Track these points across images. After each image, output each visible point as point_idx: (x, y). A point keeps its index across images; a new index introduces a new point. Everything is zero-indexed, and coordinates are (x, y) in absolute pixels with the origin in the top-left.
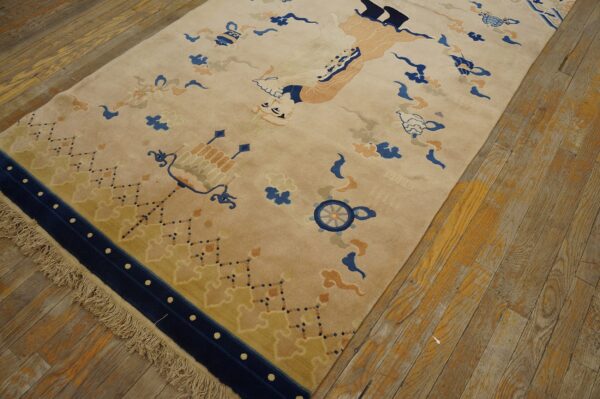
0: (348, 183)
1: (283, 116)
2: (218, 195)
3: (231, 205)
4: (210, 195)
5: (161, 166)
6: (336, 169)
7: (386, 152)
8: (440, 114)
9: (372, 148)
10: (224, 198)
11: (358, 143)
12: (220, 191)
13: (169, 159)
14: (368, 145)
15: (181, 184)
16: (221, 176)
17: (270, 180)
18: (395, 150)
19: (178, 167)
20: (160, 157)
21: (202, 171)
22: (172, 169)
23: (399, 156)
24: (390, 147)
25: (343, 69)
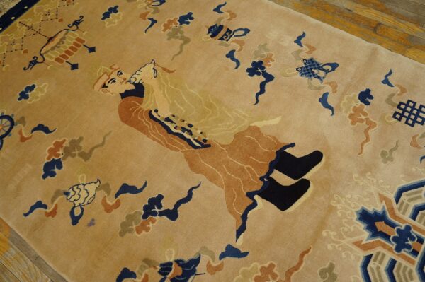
0: (26, 136)
1: (104, 86)
2: (37, 59)
3: (27, 68)
4: (38, 55)
5: (69, 26)
6: (41, 128)
7: (50, 168)
8: (92, 223)
9: (58, 155)
10: (34, 63)
11: (64, 145)
12: (40, 59)
13: (75, 27)
14: (61, 152)
15: (50, 39)
16: (51, 57)
17: (41, 86)
18: (53, 174)
19: (66, 34)
20: (77, 23)
21: (59, 47)
22: (65, 31)
23: (44, 177)
24: (56, 170)
25: (170, 131)
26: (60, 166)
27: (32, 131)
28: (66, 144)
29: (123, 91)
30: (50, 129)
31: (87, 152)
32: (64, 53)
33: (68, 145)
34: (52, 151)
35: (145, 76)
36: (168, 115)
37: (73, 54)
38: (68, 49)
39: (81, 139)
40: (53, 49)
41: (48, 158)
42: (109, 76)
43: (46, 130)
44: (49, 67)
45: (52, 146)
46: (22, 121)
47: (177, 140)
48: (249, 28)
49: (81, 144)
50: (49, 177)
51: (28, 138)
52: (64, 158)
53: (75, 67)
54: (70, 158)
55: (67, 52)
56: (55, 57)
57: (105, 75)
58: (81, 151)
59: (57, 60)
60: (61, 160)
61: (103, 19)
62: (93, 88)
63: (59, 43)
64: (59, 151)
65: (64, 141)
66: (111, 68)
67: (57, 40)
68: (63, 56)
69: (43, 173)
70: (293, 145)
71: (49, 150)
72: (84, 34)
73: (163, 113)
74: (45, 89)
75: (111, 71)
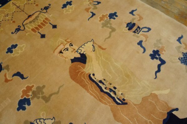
0: (9, 79)
1: (61, 52)
2: (20, 28)
3: (13, 32)
4: (21, 25)
5: (41, 9)
7: (23, 104)
9: (28, 96)
10: (18, 30)
11: (33, 89)
12: (22, 28)
13: (45, 11)
14: (30, 93)
15: (30, 16)
16: (29, 28)
17: (21, 46)
18: (24, 109)
19: (39, 14)
20: (46, 8)
21: (34, 22)
22: (39, 12)
23: (18, 109)
24: (26, 106)
25: (102, 90)
26: (29, 104)
27: (13, 76)
28: (34, 89)
29: (73, 58)
30: (25, 76)
31: (47, 96)
32: (37, 26)
33: (35, 90)
34: (25, 92)
35: (87, 49)
36: (101, 78)
37: (42, 28)
38: (40, 24)
39: (44, 86)
40: (31, 22)
41: (22, 97)
42: (64, 46)
43: (22, 77)
44: (27, 34)
45: (25, 89)
46: (7, 67)
47: (106, 97)
48: (151, 28)
49: (44, 90)
50: (21, 110)
51: (10, 80)
52: (32, 98)
53: (43, 36)
54: (35, 99)
55: (39, 26)
56: (31, 28)
57: (62, 45)
58: (43, 95)
59: (33, 30)
60: (30, 99)
61: (63, 8)
62: (54, 52)
63: (34, 19)
64: (29, 92)
65: (33, 86)
66: (66, 41)
67: (34, 17)
68: (36, 28)
69: (18, 107)
70: (177, 109)
71: (22, 91)
72: (51, 16)
73: (98, 77)
74: (23, 48)
75: (65, 43)
